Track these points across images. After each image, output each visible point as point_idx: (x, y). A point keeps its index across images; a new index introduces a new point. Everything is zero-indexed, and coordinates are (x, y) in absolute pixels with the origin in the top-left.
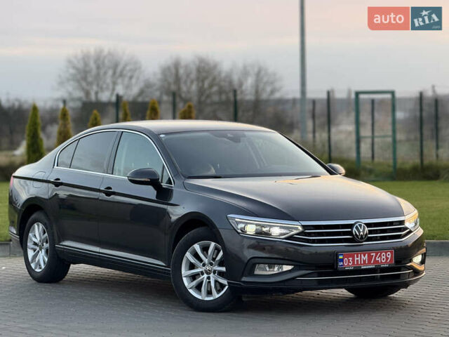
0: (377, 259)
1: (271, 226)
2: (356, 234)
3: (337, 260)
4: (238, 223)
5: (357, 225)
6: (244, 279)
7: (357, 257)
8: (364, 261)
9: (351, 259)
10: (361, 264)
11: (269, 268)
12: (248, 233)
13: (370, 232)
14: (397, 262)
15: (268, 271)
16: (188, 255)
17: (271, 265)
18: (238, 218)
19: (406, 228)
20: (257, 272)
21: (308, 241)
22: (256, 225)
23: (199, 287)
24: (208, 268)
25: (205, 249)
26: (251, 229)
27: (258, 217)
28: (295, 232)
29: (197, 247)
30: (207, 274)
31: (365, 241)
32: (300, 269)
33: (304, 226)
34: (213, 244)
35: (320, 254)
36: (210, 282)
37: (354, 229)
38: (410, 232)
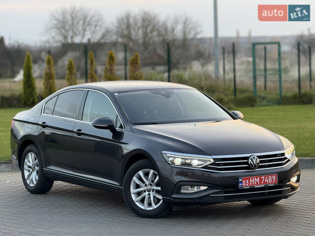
0: (266, 181)
1: (192, 159)
2: (251, 164)
3: (238, 182)
4: (169, 157)
5: (252, 157)
6: (174, 196)
7: (252, 180)
8: (257, 182)
9: (248, 181)
10: (254, 184)
11: (191, 188)
12: (176, 164)
13: (261, 162)
14: (280, 182)
15: (190, 190)
16: (135, 178)
17: (192, 186)
18: (169, 153)
19: (286, 158)
20: (182, 191)
21: (218, 169)
22: (182, 158)
23: (142, 201)
24: (149, 187)
25: (146, 174)
26: (178, 162)
27: (183, 153)
28: (209, 163)
29: (141, 173)
30: (148, 191)
31: (258, 168)
32: (212, 189)
33: (214, 159)
34: (152, 171)
35: (226, 177)
36: (150, 197)
37: (250, 160)
38: (289, 161)
